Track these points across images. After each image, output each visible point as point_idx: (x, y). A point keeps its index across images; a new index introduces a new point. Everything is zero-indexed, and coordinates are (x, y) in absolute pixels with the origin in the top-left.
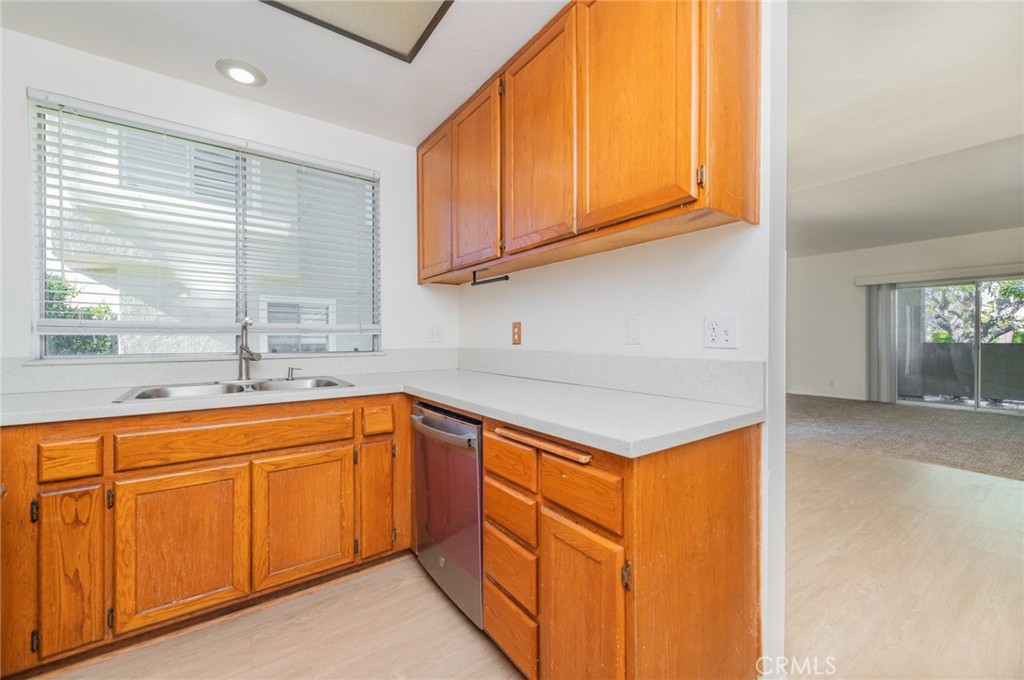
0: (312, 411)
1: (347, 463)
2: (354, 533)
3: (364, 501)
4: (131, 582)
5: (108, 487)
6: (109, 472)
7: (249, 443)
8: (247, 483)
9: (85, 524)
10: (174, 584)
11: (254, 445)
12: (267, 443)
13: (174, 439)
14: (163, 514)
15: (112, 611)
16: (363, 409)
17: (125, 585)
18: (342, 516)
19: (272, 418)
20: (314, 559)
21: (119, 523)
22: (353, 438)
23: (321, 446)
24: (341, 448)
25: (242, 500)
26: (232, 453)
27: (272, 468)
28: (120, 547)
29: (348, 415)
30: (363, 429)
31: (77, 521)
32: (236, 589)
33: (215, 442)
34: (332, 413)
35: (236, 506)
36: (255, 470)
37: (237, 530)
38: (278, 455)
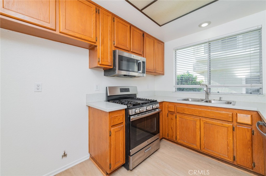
0: (217, 110)
1: (229, 129)
2: (233, 154)
3: (237, 145)
4: (179, 133)
5: (176, 115)
6: (176, 112)
7: (199, 114)
8: (199, 123)
9: (173, 120)
10: (185, 138)
11: (200, 115)
12: (204, 115)
13: (185, 109)
14: (183, 123)
15: (176, 137)
16: (237, 114)
17: (178, 133)
18: (228, 145)
19: (205, 109)
20: (218, 152)
21: (177, 122)
22: (232, 122)
23: (220, 121)
24: (227, 124)
25: (198, 127)
26: (196, 115)
27: (205, 122)
28: (177, 126)
29: (230, 114)
30: (236, 120)
31: (172, 119)
32: (197, 147)
33: (192, 112)
34: (224, 112)
35: (197, 128)
36: (201, 121)
37: (197, 133)
38: (206, 119)
